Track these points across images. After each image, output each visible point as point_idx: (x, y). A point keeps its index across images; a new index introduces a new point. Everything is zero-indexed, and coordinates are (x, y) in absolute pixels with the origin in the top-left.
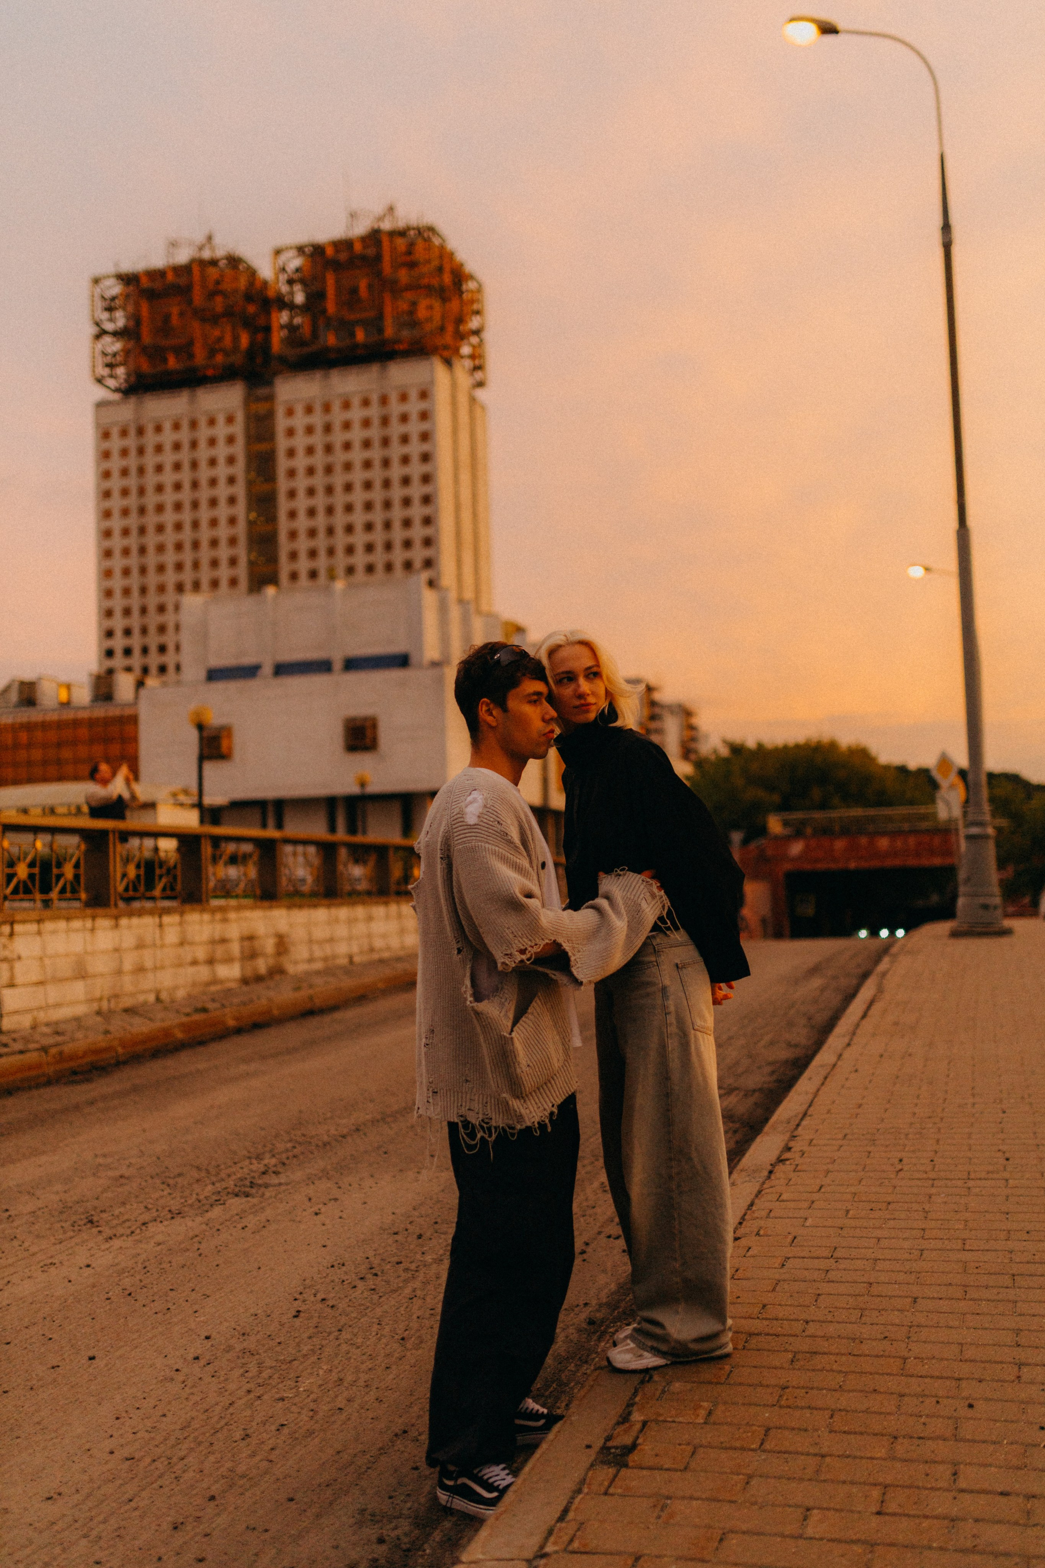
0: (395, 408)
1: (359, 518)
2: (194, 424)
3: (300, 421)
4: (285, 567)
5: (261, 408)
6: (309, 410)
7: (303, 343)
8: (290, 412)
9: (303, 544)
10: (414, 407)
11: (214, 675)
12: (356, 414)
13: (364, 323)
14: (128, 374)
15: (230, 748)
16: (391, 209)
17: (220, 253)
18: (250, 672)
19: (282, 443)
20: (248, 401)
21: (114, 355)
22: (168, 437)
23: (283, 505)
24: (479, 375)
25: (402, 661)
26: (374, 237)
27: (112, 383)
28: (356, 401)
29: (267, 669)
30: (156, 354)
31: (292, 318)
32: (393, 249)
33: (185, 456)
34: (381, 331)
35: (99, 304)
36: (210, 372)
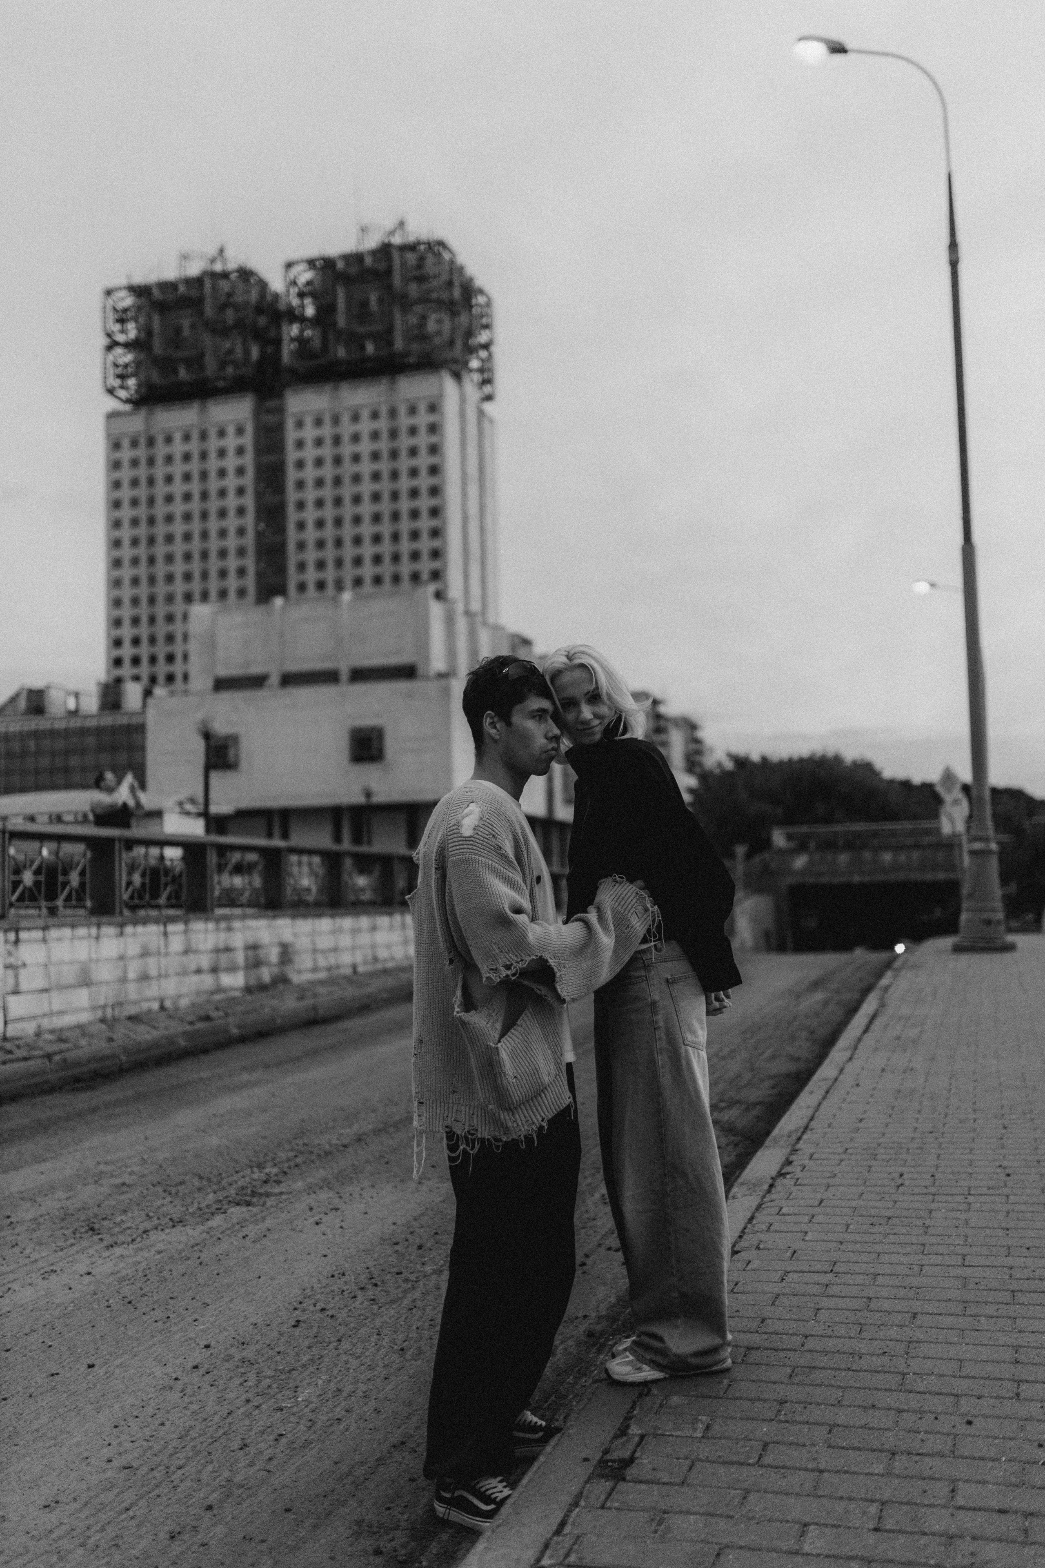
0: (404, 421)
1: (367, 530)
2: (203, 436)
3: (309, 433)
4: (293, 578)
5: (271, 419)
6: (318, 422)
7: (313, 356)
8: (300, 424)
9: (311, 555)
10: (423, 419)
11: (222, 685)
12: (365, 426)
13: (374, 337)
14: (139, 385)
15: (237, 756)
16: (402, 224)
17: (232, 266)
18: (257, 682)
19: (292, 455)
20: (257, 413)
21: (126, 366)
22: (178, 448)
23: (292, 516)
24: (487, 389)
25: (408, 672)
26: (385, 250)
27: (123, 394)
28: (365, 414)
29: (275, 680)
30: (166, 365)
31: (302, 331)
32: (404, 264)
33: (194, 466)
34: (390, 343)
35: (111, 316)
36: (221, 384)
